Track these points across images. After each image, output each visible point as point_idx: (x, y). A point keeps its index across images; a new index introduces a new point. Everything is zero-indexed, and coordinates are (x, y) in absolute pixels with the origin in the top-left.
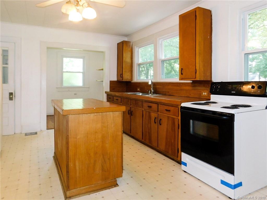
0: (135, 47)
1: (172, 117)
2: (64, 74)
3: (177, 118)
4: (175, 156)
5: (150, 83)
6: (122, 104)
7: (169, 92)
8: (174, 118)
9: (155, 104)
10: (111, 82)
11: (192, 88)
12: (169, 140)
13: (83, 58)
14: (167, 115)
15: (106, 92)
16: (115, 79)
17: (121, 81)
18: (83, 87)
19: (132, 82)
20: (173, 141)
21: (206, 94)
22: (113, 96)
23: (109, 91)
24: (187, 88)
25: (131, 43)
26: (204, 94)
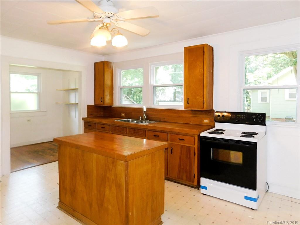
0: (117, 68)
1: (187, 146)
2: (11, 94)
3: (193, 146)
4: (191, 182)
5: (145, 110)
6: (112, 132)
7: (164, 119)
8: (190, 147)
9: (163, 133)
10: (89, 107)
11: (192, 116)
12: (183, 167)
13: (38, 75)
14: (179, 144)
15: (83, 119)
16: (92, 103)
17: (102, 105)
18: (37, 111)
19: (112, 106)
20: (188, 168)
21: (207, 121)
22: (96, 124)
23: (86, 117)
24: (187, 115)
25: (112, 64)
26: (205, 121)
